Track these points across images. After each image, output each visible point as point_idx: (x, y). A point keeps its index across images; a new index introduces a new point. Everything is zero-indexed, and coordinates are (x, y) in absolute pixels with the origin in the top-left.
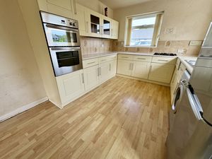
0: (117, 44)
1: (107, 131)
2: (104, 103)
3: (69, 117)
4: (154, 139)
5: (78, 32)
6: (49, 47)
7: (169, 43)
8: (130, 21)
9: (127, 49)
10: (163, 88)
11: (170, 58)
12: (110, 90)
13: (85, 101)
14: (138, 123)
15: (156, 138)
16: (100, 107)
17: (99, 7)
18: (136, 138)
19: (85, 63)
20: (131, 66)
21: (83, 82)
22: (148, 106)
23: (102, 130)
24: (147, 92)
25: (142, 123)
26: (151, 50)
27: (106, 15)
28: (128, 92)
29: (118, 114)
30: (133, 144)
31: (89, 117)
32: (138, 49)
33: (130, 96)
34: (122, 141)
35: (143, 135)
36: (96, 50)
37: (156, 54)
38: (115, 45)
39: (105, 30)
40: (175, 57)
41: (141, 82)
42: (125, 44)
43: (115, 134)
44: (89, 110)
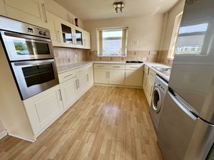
0: (90, 54)
1: (103, 151)
2: (90, 119)
3: (49, 150)
4: (147, 142)
5: (51, 42)
6: (10, 62)
7: (135, 53)
8: (101, 32)
9: (101, 59)
10: (138, 91)
11: (139, 65)
12: (92, 102)
13: (66, 122)
14: (129, 130)
15: (148, 141)
16: (87, 125)
17: (68, 17)
18: (132, 147)
19: (61, 77)
20: (108, 75)
21: (61, 99)
22: (132, 110)
23: (97, 152)
24: (127, 97)
25: (133, 130)
26: (123, 59)
27: (77, 25)
28: (110, 101)
29: (108, 127)
30: (132, 155)
31: (77, 141)
32: (111, 59)
33: (113, 104)
34: (122, 156)
35: (138, 141)
36: (69, 60)
37: (127, 62)
38: (88, 55)
39: (78, 40)
40: (142, 64)
41: (120, 89)
42: (98, 53)
43: (112, 152)
44: (74, 132)
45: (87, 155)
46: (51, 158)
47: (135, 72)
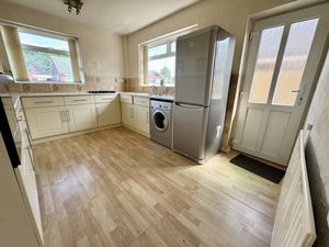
11: (112, 96)
20: (65, 116)
26: (80, 88)
37: (90, 92)
45: (145, 192)
46: (113, 228)
47: (109, 106)
